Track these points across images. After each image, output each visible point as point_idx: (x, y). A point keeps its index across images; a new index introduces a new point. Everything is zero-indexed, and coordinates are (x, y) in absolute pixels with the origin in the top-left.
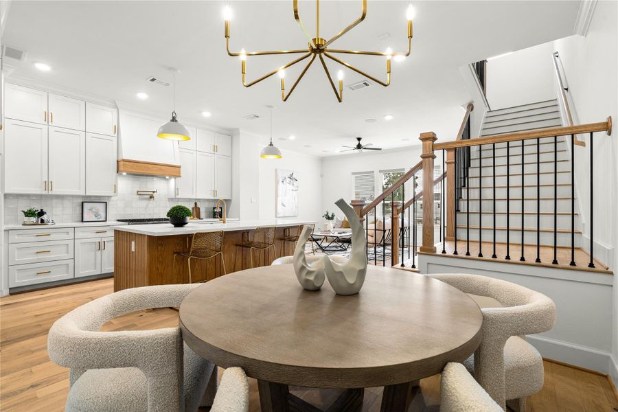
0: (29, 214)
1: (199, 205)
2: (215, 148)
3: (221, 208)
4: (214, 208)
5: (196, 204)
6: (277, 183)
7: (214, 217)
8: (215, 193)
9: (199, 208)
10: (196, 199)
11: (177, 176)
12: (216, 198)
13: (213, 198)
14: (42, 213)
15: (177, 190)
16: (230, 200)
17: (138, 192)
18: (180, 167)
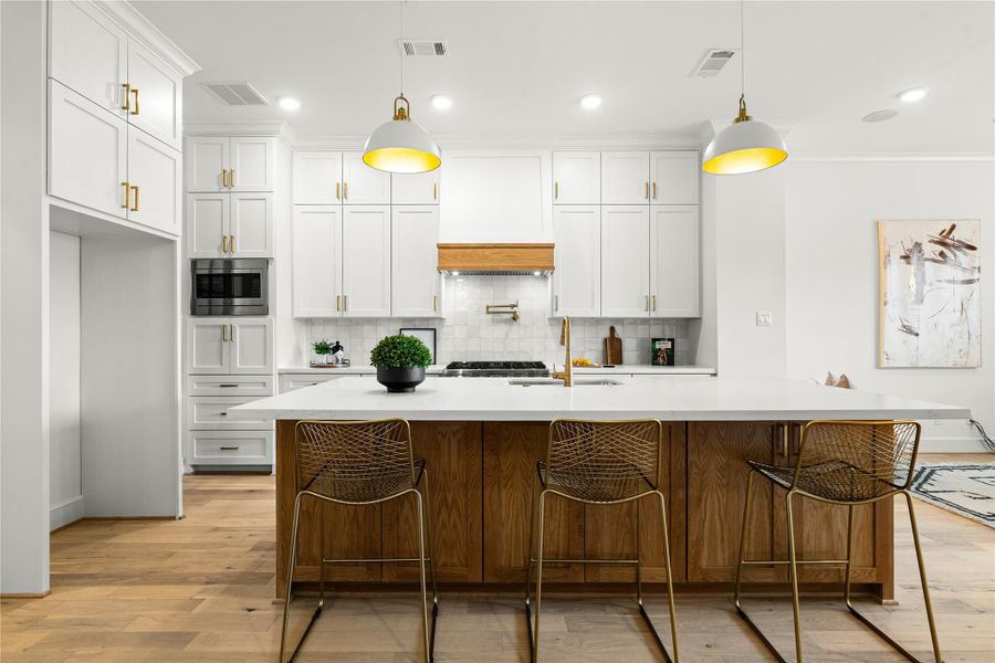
0: (322, 349)
1: (619, 332)
2: (651, 191)
3: (672, 340)
4: (654, 340)
5: (612, 329)
6: (881, 262)
7: (655, 363)
8: (651, 302)
9: (620, 341)
10: (611, 320)
11: (547, 268)
12: (653, 315)
13: (645, 315)
14: (337, 347)
15: (555, 301)
16: (700, 319)
17: (488, 307)
18: (551, 247)
